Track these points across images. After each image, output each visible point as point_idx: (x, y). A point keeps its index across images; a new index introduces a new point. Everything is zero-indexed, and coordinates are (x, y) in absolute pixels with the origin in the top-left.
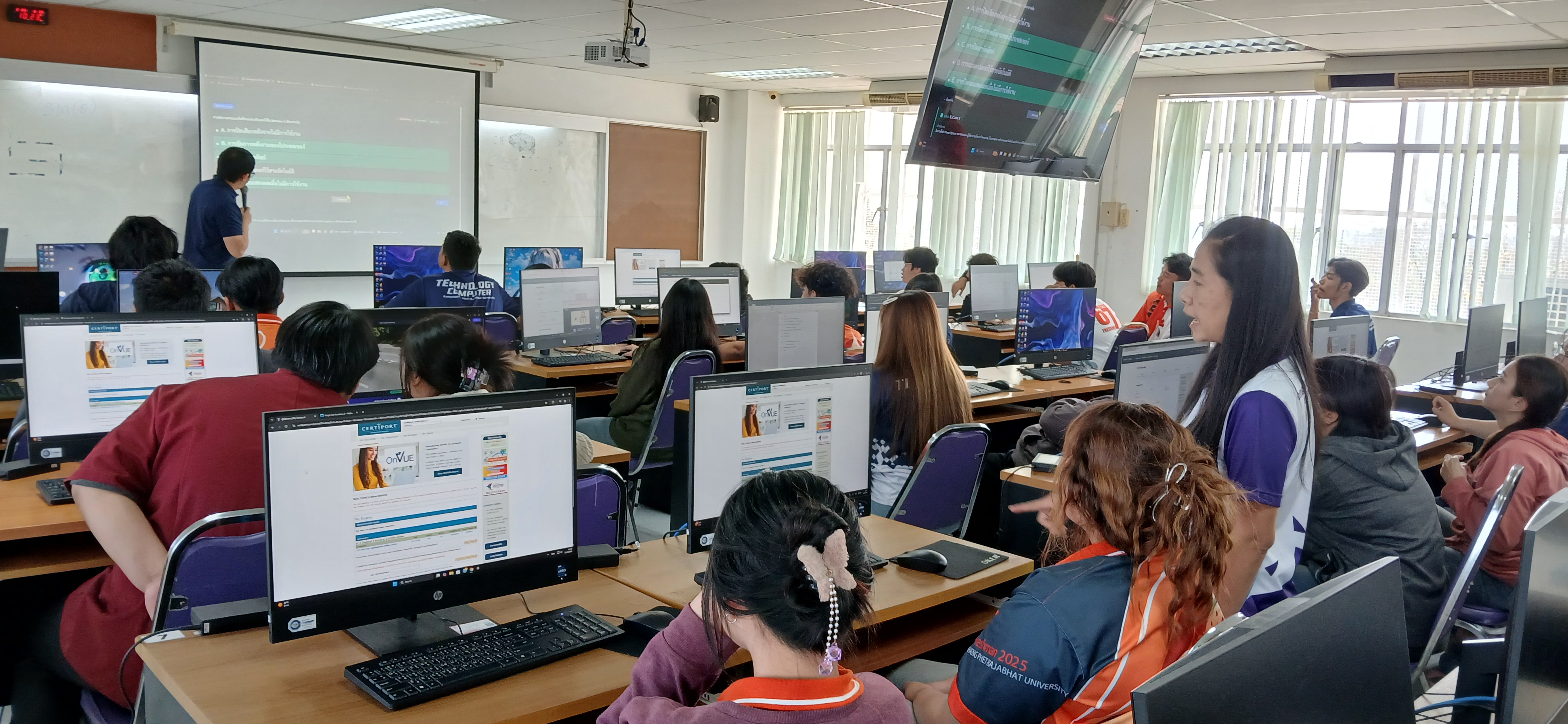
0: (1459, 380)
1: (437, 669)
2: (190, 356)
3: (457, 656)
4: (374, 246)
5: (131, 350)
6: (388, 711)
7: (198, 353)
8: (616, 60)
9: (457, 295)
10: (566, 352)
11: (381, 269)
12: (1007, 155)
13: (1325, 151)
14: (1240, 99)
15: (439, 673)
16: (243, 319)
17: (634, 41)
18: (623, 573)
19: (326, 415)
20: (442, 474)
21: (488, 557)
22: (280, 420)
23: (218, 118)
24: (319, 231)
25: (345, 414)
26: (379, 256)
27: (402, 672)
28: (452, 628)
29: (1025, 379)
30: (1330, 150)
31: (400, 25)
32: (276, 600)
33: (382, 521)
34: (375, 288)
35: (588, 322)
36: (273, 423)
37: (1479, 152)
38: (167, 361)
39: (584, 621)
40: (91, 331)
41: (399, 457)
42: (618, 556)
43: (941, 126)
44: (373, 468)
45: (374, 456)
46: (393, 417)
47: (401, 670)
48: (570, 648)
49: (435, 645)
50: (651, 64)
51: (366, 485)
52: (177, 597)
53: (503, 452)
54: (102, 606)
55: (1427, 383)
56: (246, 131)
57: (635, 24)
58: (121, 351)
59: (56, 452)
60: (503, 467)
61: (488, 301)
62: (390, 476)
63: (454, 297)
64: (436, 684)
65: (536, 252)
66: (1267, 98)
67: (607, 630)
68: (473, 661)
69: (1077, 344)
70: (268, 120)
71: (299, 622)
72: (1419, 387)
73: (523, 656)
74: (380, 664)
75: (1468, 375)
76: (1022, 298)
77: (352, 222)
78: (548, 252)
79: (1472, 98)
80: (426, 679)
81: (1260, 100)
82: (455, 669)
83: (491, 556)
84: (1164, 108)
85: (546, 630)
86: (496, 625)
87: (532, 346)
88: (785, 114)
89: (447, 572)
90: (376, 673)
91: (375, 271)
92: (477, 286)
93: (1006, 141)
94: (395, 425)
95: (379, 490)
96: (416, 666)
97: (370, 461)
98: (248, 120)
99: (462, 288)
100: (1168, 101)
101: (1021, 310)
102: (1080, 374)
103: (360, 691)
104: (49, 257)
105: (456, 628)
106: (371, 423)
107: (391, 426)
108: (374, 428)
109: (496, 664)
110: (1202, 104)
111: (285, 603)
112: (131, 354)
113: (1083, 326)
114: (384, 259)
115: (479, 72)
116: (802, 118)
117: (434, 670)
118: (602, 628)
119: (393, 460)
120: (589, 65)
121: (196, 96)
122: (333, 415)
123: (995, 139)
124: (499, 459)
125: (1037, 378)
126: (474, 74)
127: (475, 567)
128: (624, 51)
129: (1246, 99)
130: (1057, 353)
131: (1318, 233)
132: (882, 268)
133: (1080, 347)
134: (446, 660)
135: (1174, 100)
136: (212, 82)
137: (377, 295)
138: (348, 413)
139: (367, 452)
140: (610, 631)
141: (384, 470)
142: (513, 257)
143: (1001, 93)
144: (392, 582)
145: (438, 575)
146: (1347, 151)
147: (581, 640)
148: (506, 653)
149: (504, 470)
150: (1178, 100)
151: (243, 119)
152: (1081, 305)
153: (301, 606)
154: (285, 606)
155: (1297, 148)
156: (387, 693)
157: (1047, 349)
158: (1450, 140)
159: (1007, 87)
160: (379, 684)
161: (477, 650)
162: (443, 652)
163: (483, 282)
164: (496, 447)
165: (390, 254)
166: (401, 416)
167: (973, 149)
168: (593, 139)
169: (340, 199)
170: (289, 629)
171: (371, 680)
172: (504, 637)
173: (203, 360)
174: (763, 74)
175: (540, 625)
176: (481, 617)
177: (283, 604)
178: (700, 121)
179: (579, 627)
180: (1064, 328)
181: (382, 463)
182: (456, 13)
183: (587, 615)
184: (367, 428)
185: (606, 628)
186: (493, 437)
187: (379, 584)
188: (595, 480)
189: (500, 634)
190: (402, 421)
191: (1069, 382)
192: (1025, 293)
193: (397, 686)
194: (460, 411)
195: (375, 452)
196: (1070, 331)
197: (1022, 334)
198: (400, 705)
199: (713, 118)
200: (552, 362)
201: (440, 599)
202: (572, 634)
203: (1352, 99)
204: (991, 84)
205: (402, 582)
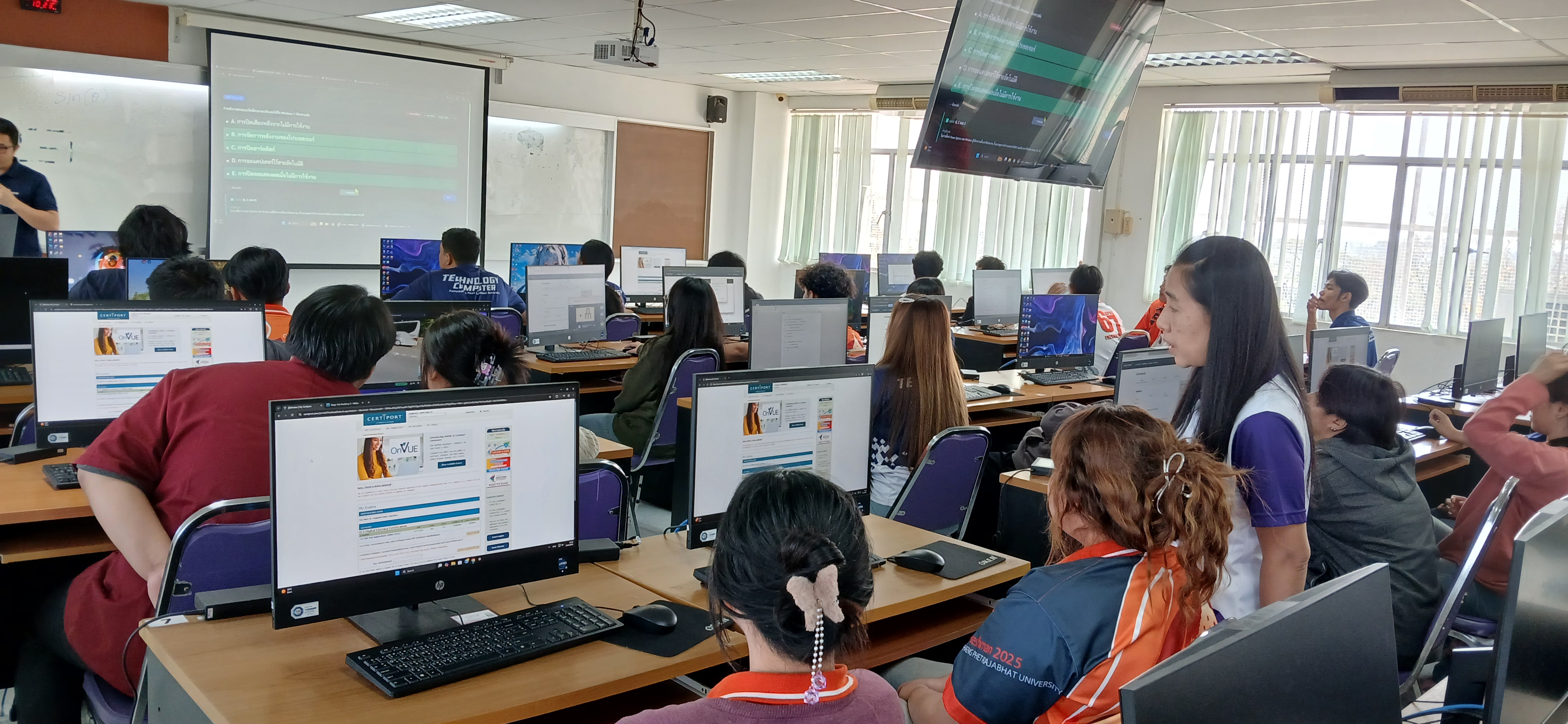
0: (1457, 393)
1: (438, 658)
2: (197, 344)
3: (457, 646)
4: (382, 240)
5: (139, 337)
6: (388, 698)
7: (206, 342)
8: (625, 60)
9: (462, 289)
10: (571, 348)
11: (388, 262)
12: (1012, 161)
13: (1329, 162)
14: (1246, 109)
15: (440, 662)
16: (251, 309)
17: (644, 41)
18: (623, 567)
19: (332, 405)
20: (445, 465)
21: (489, 548)
22: (287, 408)
23: (228, 109)
24: (327, 224)
25: (350, 404)
26: (386, 250)
27: (403, 660)
28: (453, 618)
29: (1026, 384)
30: (1334, 162)
31: (411, 20)
32: (279, 588)
33: (385, 511)
34: (381, 281)
35: (593, 319)
36: (280, 411)
37: (1482, 166)
38: (174, 349)
39: (584, 614)
40: (99, 318)
41: (404, 447)
42: (618, 550)
43: (946, 131)
44: (377, 458)
45: (379, 446)
46: (399, 408)
47: (402, 659)
48: (570, 640)
49: (435, 634)
50: (660, 63)
51: (370, 474)
52: (182, 582)
53: (506, 444)
54: (107, 592)
55: (1426, 396)
56: (256, 122)
57: (645, 24)
58: (129, 339)
59: (63, 438)
60: (506, 460)
61: (493, 296)
62: (395, 466)
63: (459, 291)
64: (436, 672)
65: (542, 248)
66: (1271, 109)
67: (605, 622)
68: (473, 651)
69: (1078, 349)
70: (277, 112)
71: (302, 609)
72: (1417, 399)
73: (522, 647)
74: (381, 652)
75: (1467, 388)
76: (1024, 303)
77: (359, 215)
78: (553, 248)
79: (1475, 113)
80: (427, 668)
81: (1266, 110)
82: (455, 658)
83: (493, 548)
84: (1169, 117)
85: (546, 622)
86: (496, 616)
87: (537, 341)
88: (792, 116)
89: (449, 562)
90: (377, 661)
91: (382, 264)
92: (481, 281)
93: (1011, 147)
94: (400, 416)
95: (383, 480)
96: (417, 655)
97: (375, 451)
98: (258, 111)
99: (468, 283)
100: (1173, 110)
101: (1023, 315)
102: (1081, 379)
103: (360, 677)
104: (59, 244)
105: (457, 618)
106: (377, 414)
107: (396, 417)
108: (379, 418)
109: (495, 654)
110: (1207, 114)
111: (288, 589)
112: (139, 341)
113: (1085, 332)
114: (391, 252)
115: (489, 68)
116: (810, 120)
117: (435, 658)
118: (601, 620)
119: (397, 451)
120: (599, 64)
121: (207, 87)
122: (339, 405)
123: (1000, 145)
124: (503, 452)
125: (1037, 383)
126: (484, 70)
127: (476, 558)
128: (633, 51)
129: (1250, 109)
130: (1058, 358)
131: (1321, 244)
132: (886, 271)
133: (1082, 353)
134: (447, 649)
135: (1179, 110)
136: (223, 74)
137: (384, 288)
138: (354, 403)
139: (372, 441)
140: (609, 623)
141: (389, 460)
142: (519, 254)
143: (1007, 99)
144: (394, 571)
145: (440, 565)
146: (1350, 163)
147: (581, 632)
148: (506, 643)
149: (507, 462)
150: (1183, 110)
151: (253, 110)
152: (1083, 312)
153: (303, 593)
154: (288, 592)
155: (1300, 160)
156: (387, 681)
157: (1049, 354)
158: (1453, 154)
159: (1013, 93)
160: (380, 671)
161: (477, 639)
162: (444, 641)
163: (487, 278)
164: (499, 439)
165: (398, 247)
166: (406, 407)
167: (978, 154)
168: (601, 138)
169: (348, 193)
170: (292, 615)
171: (372, 668)
172: (504, 628)
173: (210, 349)
174: (770, 76)
175: (540, 616)
176: (482, 608)
177: (286, 591)
178: (708, 121)
179: (579, 620)
180: (1066, 334)
181: (386, 454)
182: (467, 10)
183: (587, 607)
184: (373, 418)
185: (605, 620)
186: (496, 430)
187: (381, 573)
188: (597, 475)
189: (501, 625)
190: (407, 412)
191: (1071, 388)
192: (1028, 298)
193: (397, 674)
194: (465, 403)
195: (380, 443)
196: (1072, 337)
197: (1025, 339)
198: (400, 693)
199: (721, 119)
200: (556, 357)
201: (442, 588)
202: (572, 626)
203: (1356, 112)
204: (997, 90)
205: (404, 572)
